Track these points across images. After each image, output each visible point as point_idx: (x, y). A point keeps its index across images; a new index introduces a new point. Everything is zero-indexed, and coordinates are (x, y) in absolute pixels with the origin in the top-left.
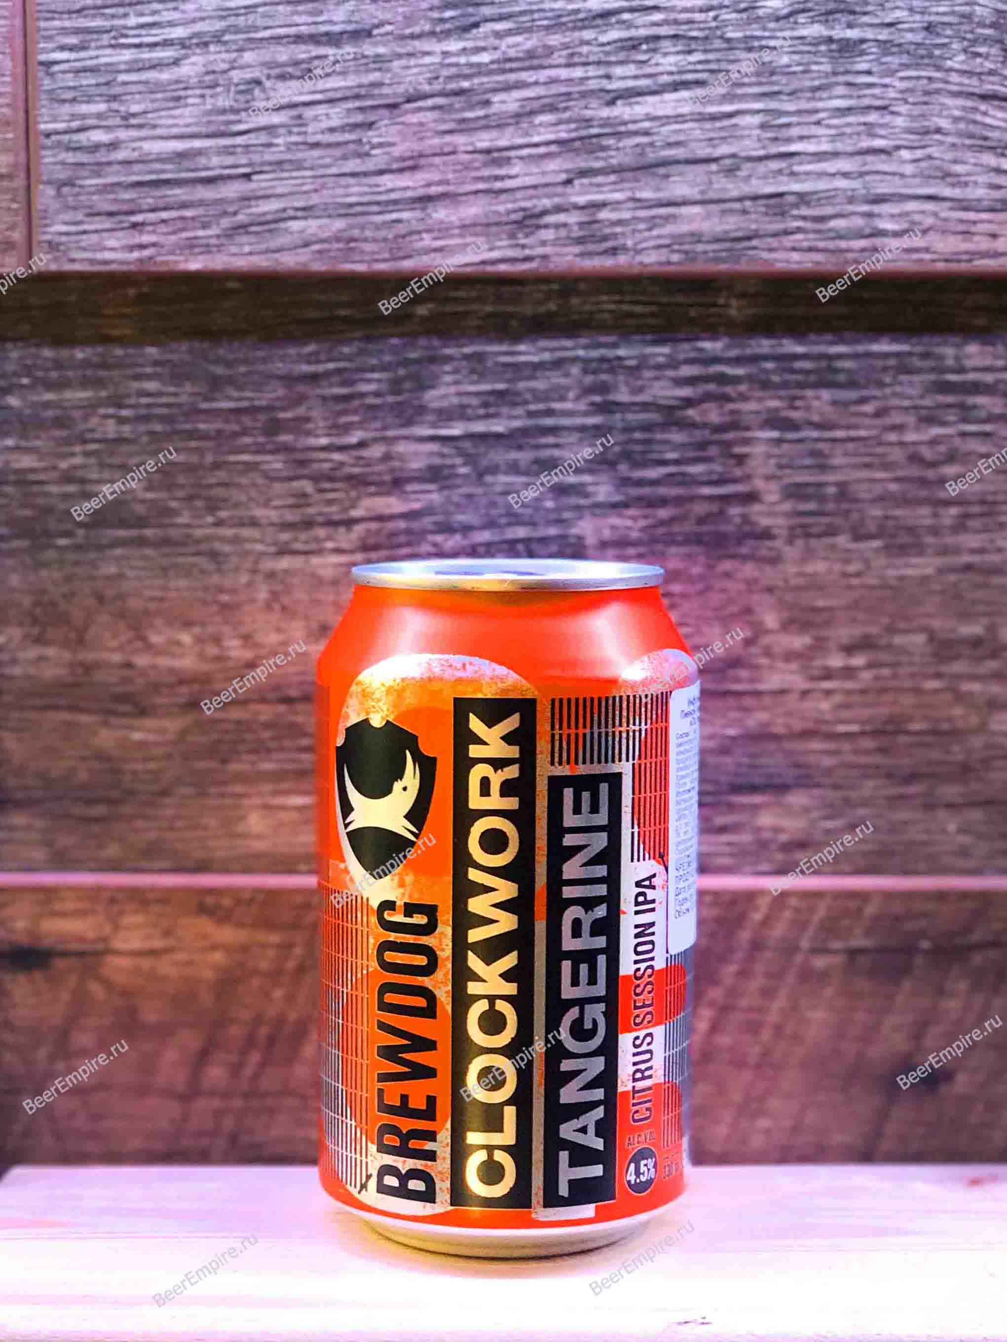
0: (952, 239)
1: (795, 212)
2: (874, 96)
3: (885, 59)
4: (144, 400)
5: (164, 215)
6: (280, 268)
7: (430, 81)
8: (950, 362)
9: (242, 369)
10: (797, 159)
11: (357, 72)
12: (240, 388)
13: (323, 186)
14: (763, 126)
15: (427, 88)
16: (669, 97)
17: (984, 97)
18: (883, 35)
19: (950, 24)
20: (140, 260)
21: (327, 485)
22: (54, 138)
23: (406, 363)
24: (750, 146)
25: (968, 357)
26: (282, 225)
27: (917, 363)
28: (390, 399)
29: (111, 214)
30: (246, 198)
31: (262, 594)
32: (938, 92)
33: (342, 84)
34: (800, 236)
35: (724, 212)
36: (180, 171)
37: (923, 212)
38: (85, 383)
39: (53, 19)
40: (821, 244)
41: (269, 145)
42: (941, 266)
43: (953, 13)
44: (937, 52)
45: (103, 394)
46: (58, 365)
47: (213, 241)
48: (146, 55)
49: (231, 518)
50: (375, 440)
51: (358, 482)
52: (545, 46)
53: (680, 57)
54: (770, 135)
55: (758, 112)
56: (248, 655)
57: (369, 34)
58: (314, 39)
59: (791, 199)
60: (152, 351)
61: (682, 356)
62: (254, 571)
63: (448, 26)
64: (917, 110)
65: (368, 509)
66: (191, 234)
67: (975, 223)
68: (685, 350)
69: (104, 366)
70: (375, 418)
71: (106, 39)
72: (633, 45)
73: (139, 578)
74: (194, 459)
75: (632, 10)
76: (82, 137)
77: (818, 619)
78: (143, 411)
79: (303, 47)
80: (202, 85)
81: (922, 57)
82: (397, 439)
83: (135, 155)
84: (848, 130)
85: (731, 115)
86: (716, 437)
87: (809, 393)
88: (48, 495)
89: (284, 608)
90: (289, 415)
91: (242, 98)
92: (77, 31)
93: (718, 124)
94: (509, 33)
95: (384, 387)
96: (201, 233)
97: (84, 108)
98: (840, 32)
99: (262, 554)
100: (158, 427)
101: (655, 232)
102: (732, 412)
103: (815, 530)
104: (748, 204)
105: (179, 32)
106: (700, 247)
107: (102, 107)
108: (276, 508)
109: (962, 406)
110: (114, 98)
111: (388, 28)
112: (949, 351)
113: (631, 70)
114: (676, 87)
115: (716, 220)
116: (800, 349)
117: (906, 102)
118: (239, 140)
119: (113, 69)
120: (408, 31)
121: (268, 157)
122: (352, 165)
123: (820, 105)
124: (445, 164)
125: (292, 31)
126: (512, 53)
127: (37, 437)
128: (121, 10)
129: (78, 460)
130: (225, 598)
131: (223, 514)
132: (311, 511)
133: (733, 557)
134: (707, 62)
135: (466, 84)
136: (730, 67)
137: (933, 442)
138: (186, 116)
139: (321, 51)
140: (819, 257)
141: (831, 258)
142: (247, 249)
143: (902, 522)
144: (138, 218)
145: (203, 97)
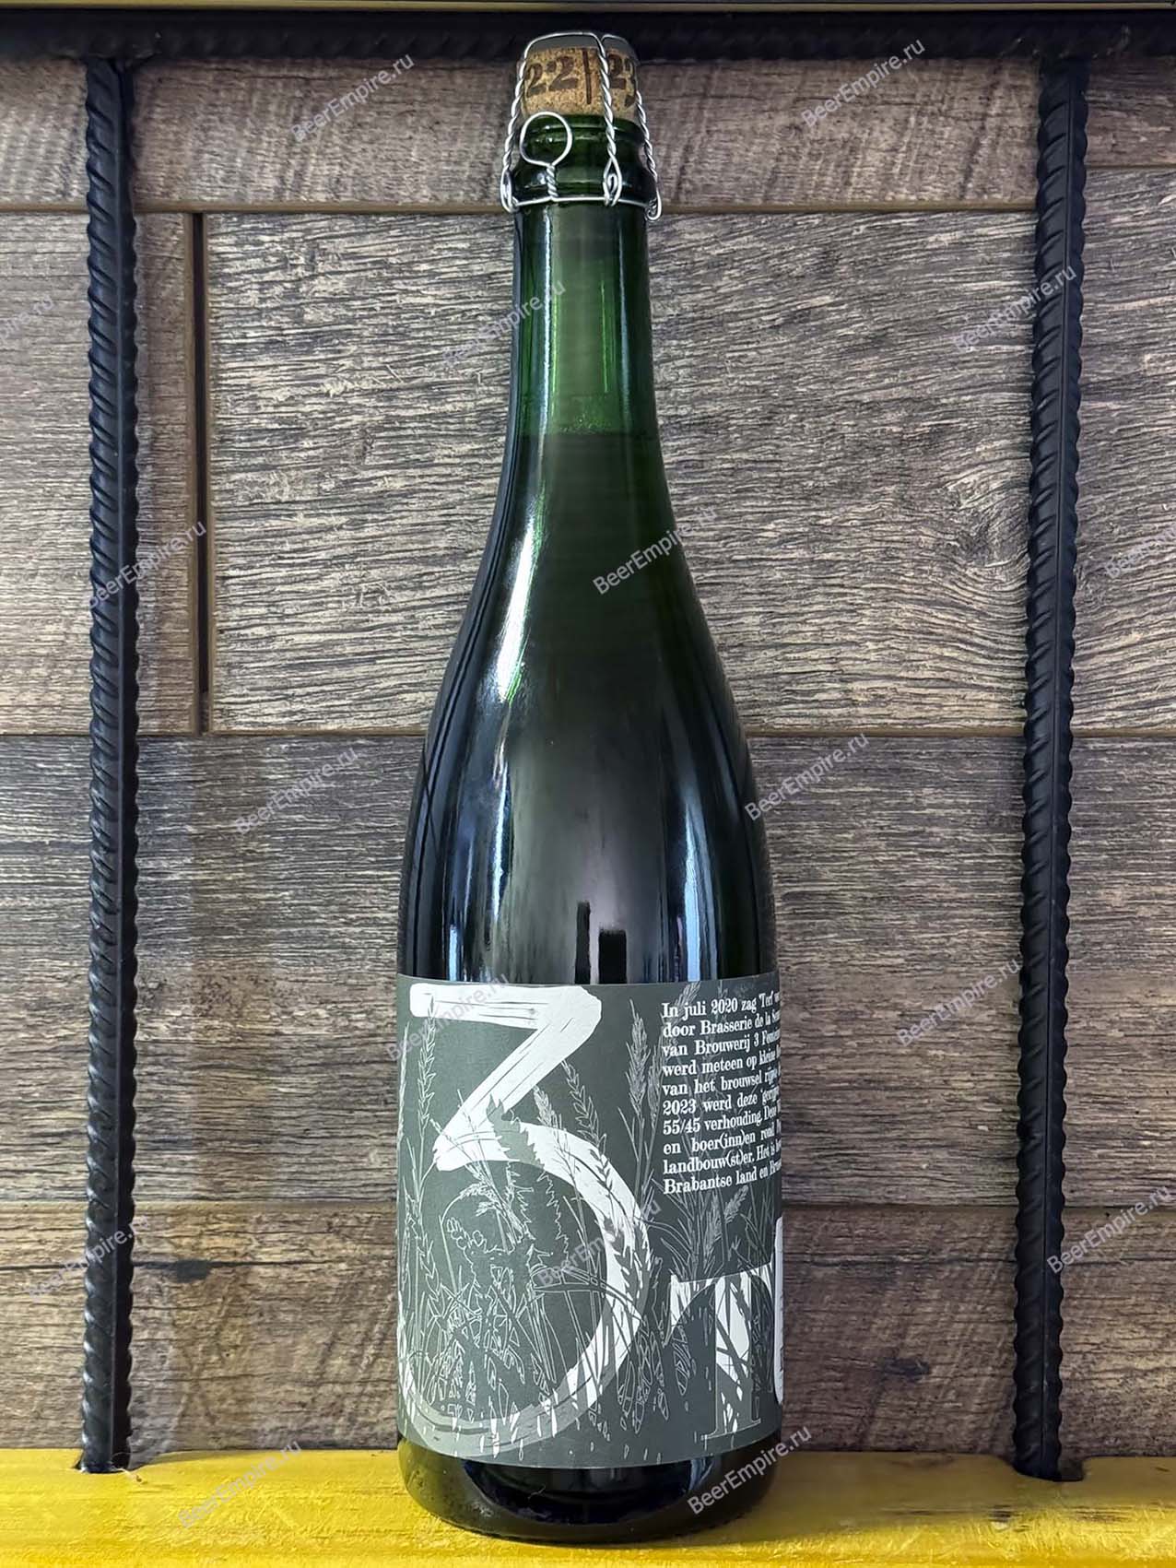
0: (908, 708)
1: (788, 687)
2: (845, 602)
3: (853, 575)
5: (309, 690)
6: (396, 729)
10: (788, 649)
11: (456, 582)
13: (430, 668)
14: (761, 625)
18: (852, 557)
20: (290, 724)
22: (227, 633)
26: (400, 697)
29: (269, 689)
30: (370, 678)
32: (894, 599)
33: (445, 593)
34: (791, 706)
36: (321, 657)
37: (885, 688)
39: (227, 546)
40: (808, 712)
41: (390, 638)
42: (900, 727)
43: (903, 541)
44: (893, 570)
47: (346, 709)
48: (297, 572)
49: (358, 919)
54: (768, 630)
55: (758, 614)
56: (371, 1026)
58: (424, 560)
59: (784, 678)
64: (879, 613)
66: (329, 704)
67: (925, 696)
71: (267, 560)
78: (290, 837)
79: (416, 567)
80: (338, 594)
81: (882, 574)
83: (287, 645)
84: (827, 627)
85: (740, 615)
88: (217, 901)
91: (369, 603)
92: (245, 555)
96: (337, 703)
97: (250, 611)
98: (818, 555)
105: (323, 555)
107: (263, 610)
109: (921, 834)
110: (273, 604)
112: (910, 792)
117: (870, 607)
118: (366, 634)
119: (272, 582)
121: (388, 647)
123: (806, 609)
125: (408, 554)
127: (209, 857)
128: (279, 540)
129: (241, 875)
130: (353, 981)
131: (352, 916)
136: (736, 580)
137: (900, 861)
138: (326, 616)
139: (430, 569)
140: (807, 721)
141: (815, 721)
142: (372, 715)
143: (878, 923)
144: (290, 692)
145: (339, 602)
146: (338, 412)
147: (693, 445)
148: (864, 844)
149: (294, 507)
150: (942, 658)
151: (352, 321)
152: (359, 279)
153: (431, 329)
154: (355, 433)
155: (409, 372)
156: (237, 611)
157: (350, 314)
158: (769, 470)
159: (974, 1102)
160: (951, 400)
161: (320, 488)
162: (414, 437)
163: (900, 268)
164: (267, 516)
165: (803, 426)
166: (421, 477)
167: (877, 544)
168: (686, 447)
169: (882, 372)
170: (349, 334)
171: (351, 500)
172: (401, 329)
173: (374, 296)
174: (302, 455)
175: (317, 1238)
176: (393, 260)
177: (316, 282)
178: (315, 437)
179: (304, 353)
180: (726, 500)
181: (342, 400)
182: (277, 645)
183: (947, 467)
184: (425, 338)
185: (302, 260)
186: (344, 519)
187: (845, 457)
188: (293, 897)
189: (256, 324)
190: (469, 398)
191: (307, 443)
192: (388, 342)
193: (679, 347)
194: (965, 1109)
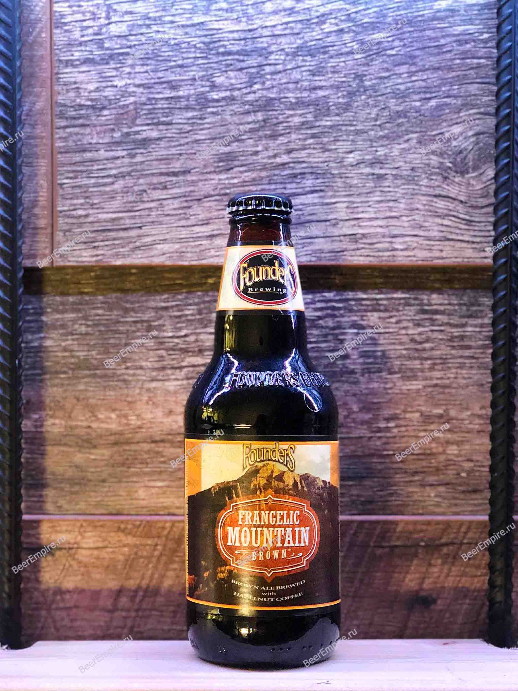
0: (424, 252)
1: (361, 241)
2: (391, 196)
3: (396, 181)
4: (97, 318)
5: (106, 243)
6: (153, 264)
7: (214, 190)
8: (426, 301)
9: (137, 305)
10: (361, 220)
11: (185, 186)
12: (136, 312)
13: (171, 231)
14: (347, 207)
15: (212, 193)
16: (309, 196)
17: (435, 196)
18: (394, 172)
19: (421, 168)
20: (96, 261)
21: (171, 352)
22: (64, 213)
23: (204, 302)
24: (343, 215)
25: (432, 299)
26: (154, 246)
27: (412, 302)
28: (198, 317)
29: (85, 243)
30: (139, 236)
31: (145, 398)
32: (417, 194)
33: (178, 191)
34: (363, 251)
35: (333, 241)
36: (113, 225)
37: (412, 241)
38: (74, 311)
40: (371, 254)
41: (149, 215)
42: (420, 263)
43: (422, 163)
44: (416, 178)
45: (80, 315)
46: (62, 304)
47: (126, 253)
48: (101, 181)
49: (132, 366)
50: (191, 334)
51: (185, 351)
52: (259, 177)
53: (313, 181)
54: (351, 211)
55: (345, 202)
56: (139, 423)
57: (189, 172)
58: (168, 174)
59: (358, 236)
60: (100, 298)
61: (317, 299)
62: (141, 388)
63: (221, 169)
64: (409, 201)
65: (189, 362)
66: (117, 250)
67: (433, 245)
68: (318, 297)
69: (81, 304)
70: (191, 325)
71: (85, 175)
72: (295, 176)
73: (93, 391)
74: (117, 342)
75: (294, 162)
76: (74, 213)
77: (375, 407)
78: (96, 322)
79: (163, 177)
80: (122, 192)
81: (410, 181)
82: (200, 333)
83: (96, 220)
84: (382, 209)
85: (335, 203)
86: (331, 332)
87: (369, 314)
88: (57, 356)
89: (154, 403)
90: (156, 323)
91: (138, 197)
92: (73, 171)
93: (330, 207)
94: (246, 171)
95: (195, 312)
97: (75, 202)
98: (377, 171)
99: (145, 381)
100: (103, 329)
101: (305, 249)
102: (338, 322)
103: (372, 370)
104: (342, 238)
105: (113, 172)
106: (323, 255)
107: (82, 201)
108: (151, 362)
109: (431, 319)
110: (87, 197)
111: (197, 170)
112: (425, 297)
113: (294, 185)
114: (312, 192)
115: (329, 244)
116: (365, 296)
117: (404, 198)
118: (137, 213)
119: (87, 186)
120: (205, 171)
121: (149, 220)
122: (183, 223)
123: (370, 199)
124: (220, 222)
125: (159, 171)
126: (246, 179)
127: (53, 333)
128: (91, 164)
129: (70, 342)
130: (129, 399)
131: (129, 364)
132: (165, 363)
133: (339, 381)
134: (324, 183)
135: (228, 191)
136: (334, 184)
137: (420, 334)
138: (116, 204)
139: (170, 178)
140: (371, 259)
141: (376, 259)
142: (140, 256)
143: (408, 367)
144: (96, 244)
145: (123, 197)
146: (122, 96)
147: (310, 112)
148: (402, 325)
149: (99, 146)
150: (442, 225)
151: (130, 47)
152: (133, 25)
153: (171, 51)
154: (131, 107)
155: (160, 75)
156: (68, 202)
157: (129, 43)
158: (351, 125)
159: (459, 461)
160: (447, 88)
161: (112, 137)
162: (163, 109)
163: (420, 19)
164: (84, 151)
165: (368, 103)
166: (166, 130)
167: (408, 165)
168: (306, 113)
169: (411, 73)
170: (128, 54)
171: (129, 142)
172: (156, 51)
173: (142, 34)
174: (103, 118)
175: (112, 534)
176: (151, 15)
177: (110, 26)
178: (109, 109)
179: (103, 64)
180: (328, 142)
181: (123, 89)
182: (90, 219)
183: (444, 124)
184: (168, 56)
185: (104, 15)
186: (124, 153)
187: (391, 119)
188: (98, 354)
189: (79, 48)
190: (192, 87)
191: (106, 112)
192: (148, 59)
193: (304, 61)
194: (454, 465)
